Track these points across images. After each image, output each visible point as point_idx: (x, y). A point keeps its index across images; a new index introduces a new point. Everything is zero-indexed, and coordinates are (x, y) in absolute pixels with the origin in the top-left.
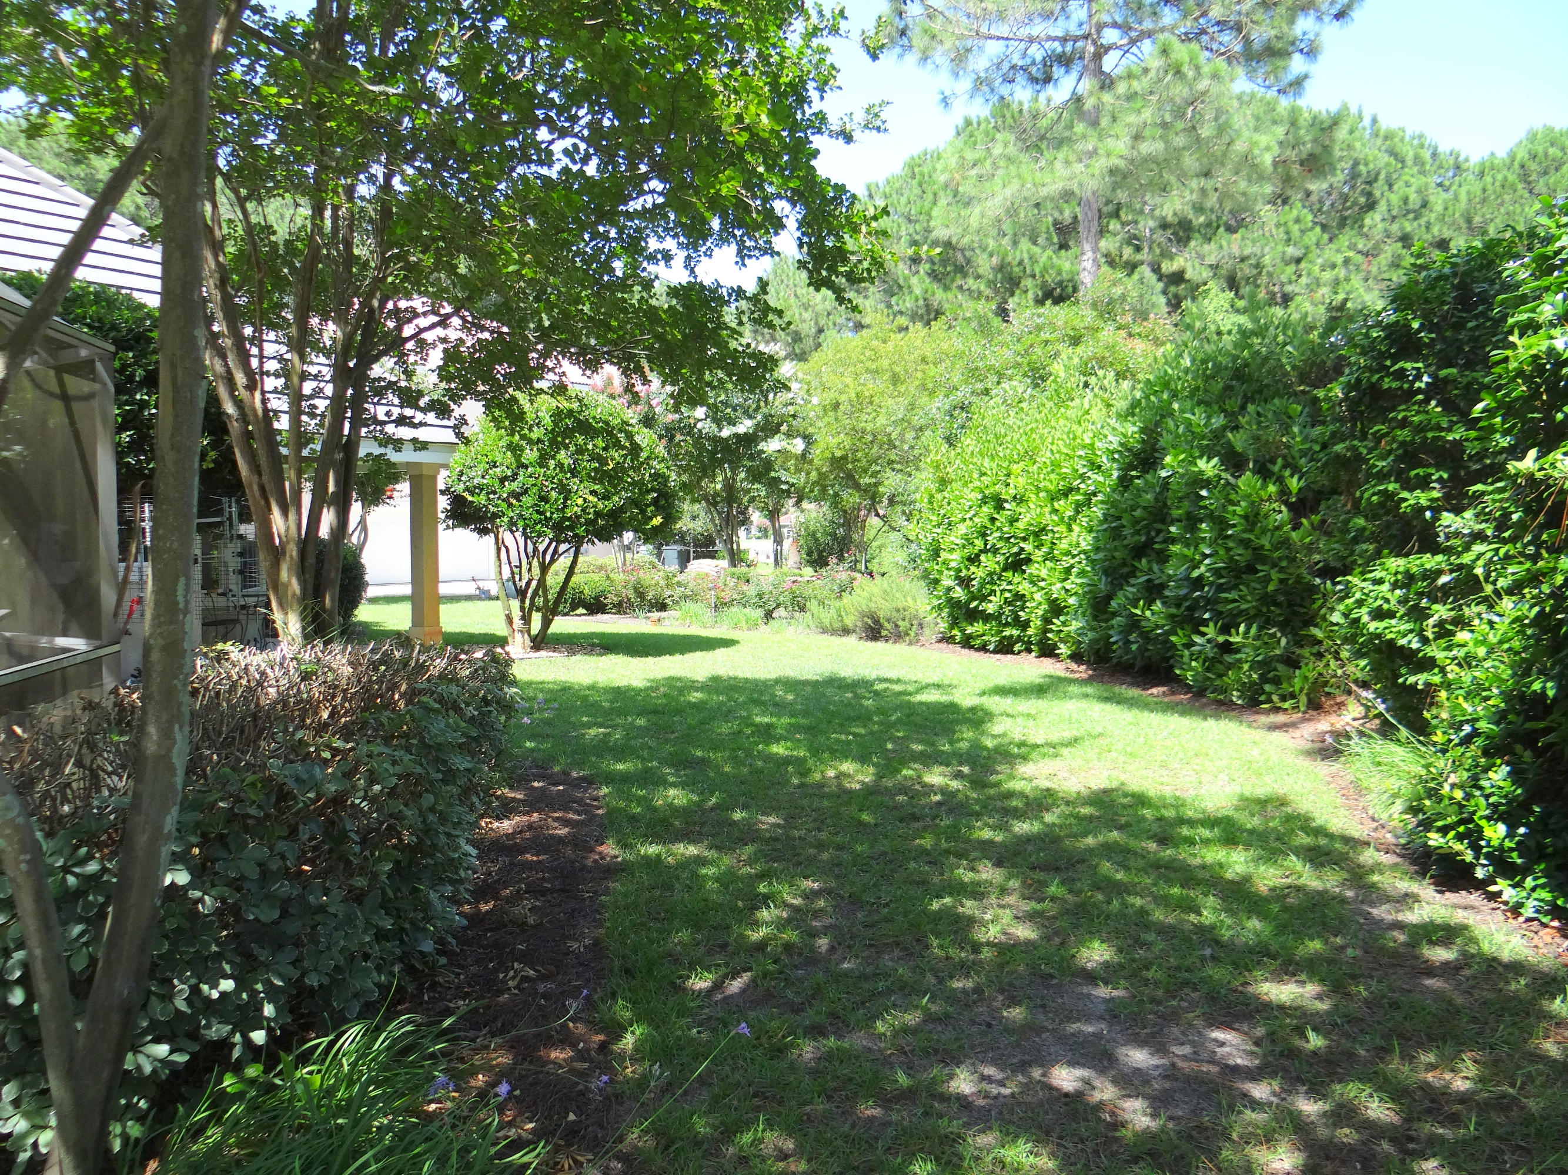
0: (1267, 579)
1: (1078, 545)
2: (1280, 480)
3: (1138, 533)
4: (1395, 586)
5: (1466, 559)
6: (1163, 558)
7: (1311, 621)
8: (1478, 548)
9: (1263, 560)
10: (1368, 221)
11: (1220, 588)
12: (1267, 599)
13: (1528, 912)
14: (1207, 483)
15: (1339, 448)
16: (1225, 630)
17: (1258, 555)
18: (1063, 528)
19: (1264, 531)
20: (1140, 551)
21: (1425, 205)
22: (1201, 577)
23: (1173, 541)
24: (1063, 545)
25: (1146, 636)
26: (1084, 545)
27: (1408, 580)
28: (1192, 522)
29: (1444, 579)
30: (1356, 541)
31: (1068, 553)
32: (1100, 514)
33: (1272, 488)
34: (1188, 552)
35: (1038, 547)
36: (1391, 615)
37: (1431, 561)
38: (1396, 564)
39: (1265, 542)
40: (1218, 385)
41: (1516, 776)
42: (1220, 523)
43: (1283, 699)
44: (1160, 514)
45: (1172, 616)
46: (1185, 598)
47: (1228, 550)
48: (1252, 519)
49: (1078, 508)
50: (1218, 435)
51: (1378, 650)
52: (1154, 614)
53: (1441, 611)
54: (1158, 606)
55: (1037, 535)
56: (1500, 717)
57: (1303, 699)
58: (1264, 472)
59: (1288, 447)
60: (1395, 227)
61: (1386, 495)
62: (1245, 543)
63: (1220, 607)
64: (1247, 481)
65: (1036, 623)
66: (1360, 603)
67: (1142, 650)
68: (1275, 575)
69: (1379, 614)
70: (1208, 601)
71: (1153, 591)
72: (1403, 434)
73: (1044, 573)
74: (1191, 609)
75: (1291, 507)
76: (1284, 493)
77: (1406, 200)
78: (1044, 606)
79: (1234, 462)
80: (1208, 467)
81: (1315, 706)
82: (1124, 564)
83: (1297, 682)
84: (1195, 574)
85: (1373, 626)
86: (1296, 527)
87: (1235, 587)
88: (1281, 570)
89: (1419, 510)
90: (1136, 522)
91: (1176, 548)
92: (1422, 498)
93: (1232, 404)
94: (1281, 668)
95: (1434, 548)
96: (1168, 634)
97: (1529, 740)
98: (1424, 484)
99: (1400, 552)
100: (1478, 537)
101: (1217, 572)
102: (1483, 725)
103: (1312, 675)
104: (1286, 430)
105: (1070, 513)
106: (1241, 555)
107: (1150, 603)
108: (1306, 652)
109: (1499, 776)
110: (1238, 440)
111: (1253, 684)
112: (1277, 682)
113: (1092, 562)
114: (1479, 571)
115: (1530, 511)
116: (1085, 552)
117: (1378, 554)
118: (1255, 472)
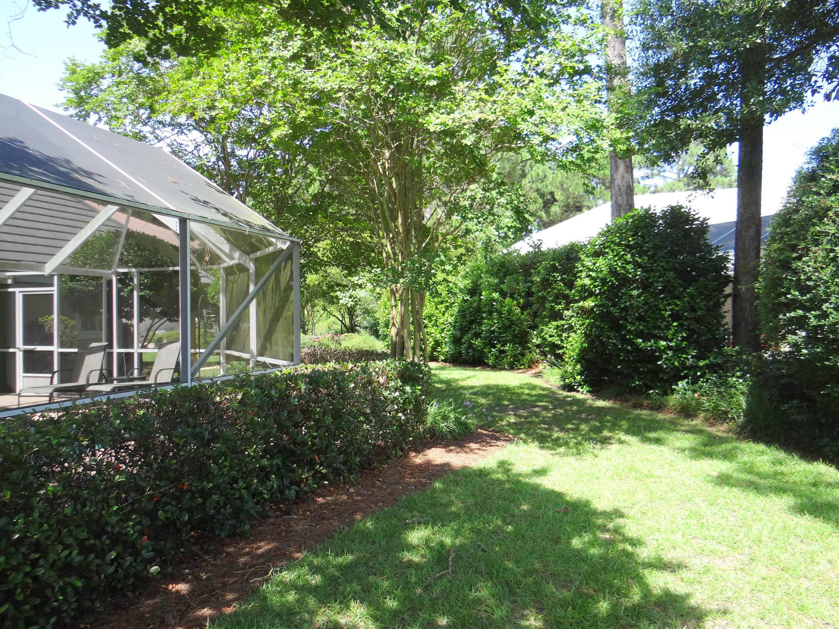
0: (515, 330)
1: (447, 321)
2: (517, 300)
3: (471, 316)
4: (554, 329)
5: (570, 322)
6: (480, 324)
7: (527, 342)
8: (573, 319)
9: (514, 324)
10: (523, 182)
11: (500, 333)
12: (515, 336)
13: (585, 392)
14: (495, 301)
15: (540, 294)
16: (503, 346)
17: (512, 323)
18: (441, 315)
19: (513, 315)
20: (472, 322)
21: (545, 177)
22: (494, 330)
23: (484, 319)
24: (441, 321)
25: (474, 350)
26: (450, 320)
27: (558, 327)
28: (490, 313)
29: (566, 326)
30: (544, 318)
31: (443, 323)
32: (457, 310)
33: (515, 302)
34: (490, 322)
35: (430, 322)
36: (553, 336)
37: (563, 322)
38: (555, 323)
39: (514, 318)
40: (495, 269)
41: (582, 366)
42: (500, 313)
43: (521, 365)
44: (478, 310)
45: (484, 343)
46: (488, 337)
47: (503, 321)
48: (510, 311)
49: (447, 308)
50: (497, 285)
51: (550, 345)
52: (477, 342)
53: (565, 335)
54: (479, 340)
55: (429, 317)
56: (578, 355)
57: (527, 365)
58: (512, 297)
59: (519, 289)
60: (534, 185)
61: (552, 306)
62: (508, 319)
63: (500, 339)
64: (508, 300)
65: (429, 349)
66: (546, 334)
67: (473, 355)
68: (517, 329)
69: (551, 336)
70: (496, 337)
71: (477, 335)
72: (555, 291)
73: (433, 331)
74: (490, 340)
75: (521, 308)
76: (518, 304)
77: (538, 175)
78: (433, 343)
79: (503, 294)
80: (496, 295)
81: (530, 367)
82: (466, 327)
83: (525, 360)
84: (492, 329)
85: (550, 339)
86: (522, 314)
87: (505, 333)
88: (519, 327)
89: (559, 310)
90: (470, 313)
91: (486, 321)
92: (560, 307)
93: (501, 275)
94: (520, 357)
95: (563, 320)
96: (482, 349)
97: (584, 359)
98: (560, 303)
99: (555, 320)
100: (572, 316)
101: (499, 328)
102: (575, 357)
103: (529, 358)
104: (518, 284)
105: (443, 309)
106: (507, 323)
107: (477, 339)
108: (527, 351)
109: (579, 366)
110: (504, 287)
111: (511, 362)
112: (518, 361)
113: (454, 327)
114: (573, 324)
115: (582, 312)
116: (450, 323)
117: (549, 321)
118: (510, 297)
